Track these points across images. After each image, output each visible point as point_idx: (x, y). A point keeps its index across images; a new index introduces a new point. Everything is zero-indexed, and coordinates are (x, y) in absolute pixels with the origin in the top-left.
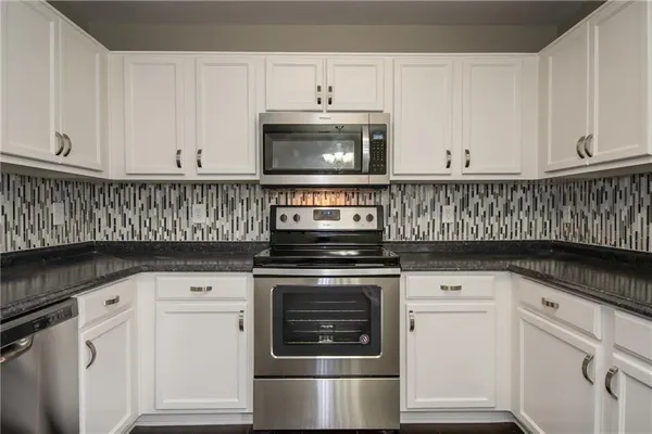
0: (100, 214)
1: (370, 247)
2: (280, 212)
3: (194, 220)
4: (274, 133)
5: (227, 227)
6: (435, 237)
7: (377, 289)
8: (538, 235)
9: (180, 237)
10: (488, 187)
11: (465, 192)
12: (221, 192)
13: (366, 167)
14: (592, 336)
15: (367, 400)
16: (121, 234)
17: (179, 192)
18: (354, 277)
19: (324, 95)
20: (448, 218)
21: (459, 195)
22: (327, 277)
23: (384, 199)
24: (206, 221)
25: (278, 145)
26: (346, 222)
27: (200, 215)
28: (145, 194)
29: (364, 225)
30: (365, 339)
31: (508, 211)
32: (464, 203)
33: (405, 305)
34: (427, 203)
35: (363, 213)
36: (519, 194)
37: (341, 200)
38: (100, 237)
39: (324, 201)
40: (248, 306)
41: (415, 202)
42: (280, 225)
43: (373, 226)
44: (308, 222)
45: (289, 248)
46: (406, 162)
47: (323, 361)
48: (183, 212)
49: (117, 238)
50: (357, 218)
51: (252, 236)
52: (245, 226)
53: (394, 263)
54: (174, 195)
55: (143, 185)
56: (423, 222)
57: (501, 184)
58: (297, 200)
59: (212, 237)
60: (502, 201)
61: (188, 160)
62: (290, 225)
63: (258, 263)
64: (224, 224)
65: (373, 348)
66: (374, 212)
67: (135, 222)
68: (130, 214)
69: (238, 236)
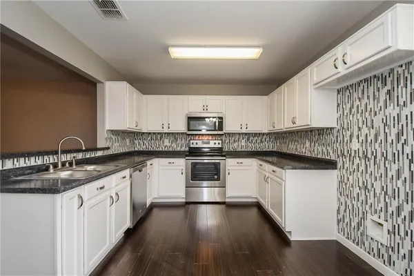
0: (136, 142)
1: (219, 152)
2: (192, 142)
3: (165, 144)
4: (190, 119)
5: (175, 146)
6: (239, 149)
7: (219, 163)
8: (271, 149)
9: (161, 149)
10: (256, 135)
11: (248, 135)
12: (174, 136)
13: (217, 128)
14: (265, 171)
15: (219, 193)
16: (143, 148)
17: (161, 135)
18: (216, 160)
19: (205, 108)
20: (243, 144)
21: (247, 137)
22: (206, 160)
23: (224, 138)
24: (169, 144)
25: (192, 122)
26: (212, 144)
27: (167, 142)
28: (150, 136)
29: (217, 146)
30: (216, 177)
31: (261, 142)
32: (248, 139)
33: (227, 168)
34: (237, 139)
35: (217, 142)
36: (265, 136)
37: (210, 138)
38: (136, 149)
39: (205, 138)
40: (184, 168)
41: (233, 139)
42: (192, 146)
43: (220, 146)
44: (200, 144)
45: (194, 152)
46: (229, 127)
47: (205, 183)
48: (162, 142)
49: (142, 149)
50: (215, 143)
51: (183, 149)
52: (181, 146)
53: (224, 156)
54: (159, 136)
55: (150, 133)
56: (236, 145)
57: (259, 134)
58: (197, 138)
59: (171, 149)
60: (260, 138)
61: (166, 126)
62: (195, 146)
63: (187, 156)
64: (174, 145)
65: (218, 179)
66: (220, 142)
67: (147, 145)
68: (145, 142)
69: (179, 149)
